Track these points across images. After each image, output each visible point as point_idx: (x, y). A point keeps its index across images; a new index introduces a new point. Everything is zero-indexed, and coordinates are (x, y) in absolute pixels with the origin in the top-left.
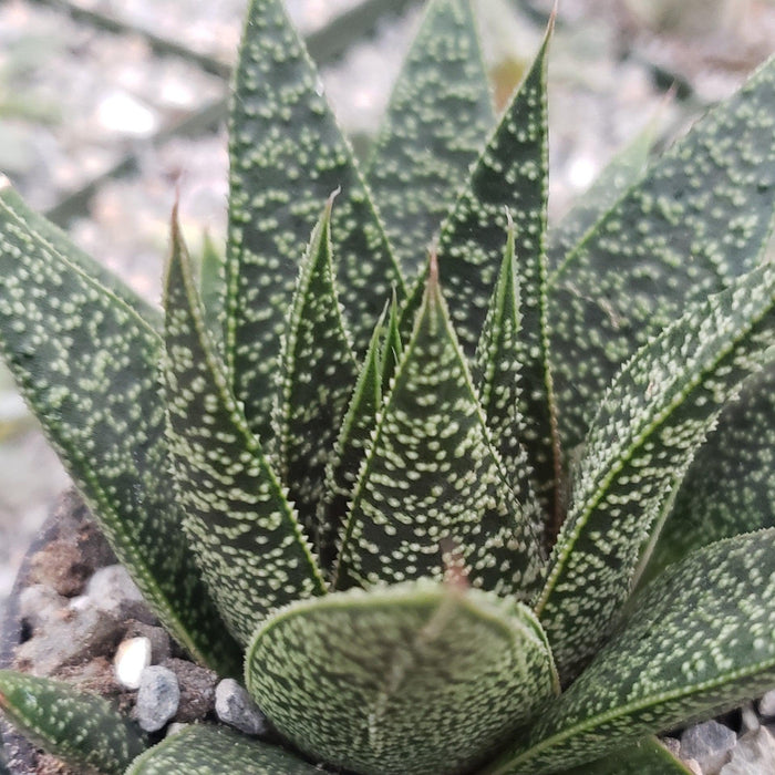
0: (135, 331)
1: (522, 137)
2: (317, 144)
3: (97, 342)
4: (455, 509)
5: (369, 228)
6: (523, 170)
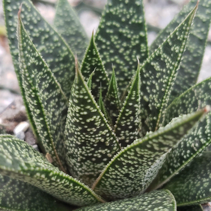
0: (59, 44)
1: (178, 38)
2: (134, 14)
3: (43, 43)
4: (87, 136)
5: (142, 45)
6: (175, 48)
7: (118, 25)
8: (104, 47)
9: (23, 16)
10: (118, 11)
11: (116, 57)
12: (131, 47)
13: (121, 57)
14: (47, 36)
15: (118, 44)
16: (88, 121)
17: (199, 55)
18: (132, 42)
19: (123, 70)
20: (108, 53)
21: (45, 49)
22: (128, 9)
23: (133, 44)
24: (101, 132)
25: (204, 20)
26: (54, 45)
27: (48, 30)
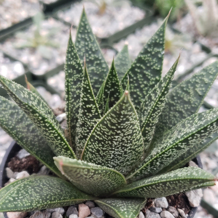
7: (144, 68)
8: (131, 80)
9: (87, 44)
10: (146, 58)
11: (138, 90)
12: (149, 85)
13: (141, 90)
14: (98, 62)
15: (141, 81)
16: (87, 106)
17: (196, 106)
18: (150, 82)
19: (140, 100)
20: (133, 85)
21: (95, 70)
22: (153, 59)
23: (151, 83)
24: (95, 119)
25: (206, 82)
26: (101, 70)
27: (100, 58)
